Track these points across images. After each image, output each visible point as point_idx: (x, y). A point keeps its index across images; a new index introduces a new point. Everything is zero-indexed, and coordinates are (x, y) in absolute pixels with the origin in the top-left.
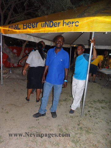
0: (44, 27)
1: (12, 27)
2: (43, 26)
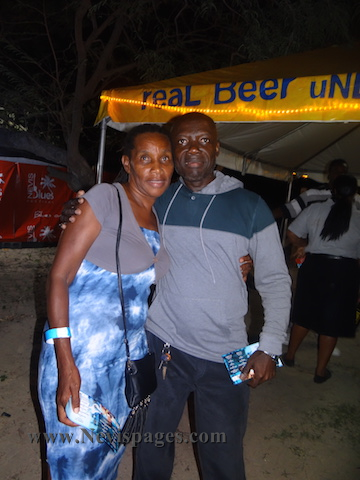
0: (322, 95)
1: (160, 95)
2: (318, 91)
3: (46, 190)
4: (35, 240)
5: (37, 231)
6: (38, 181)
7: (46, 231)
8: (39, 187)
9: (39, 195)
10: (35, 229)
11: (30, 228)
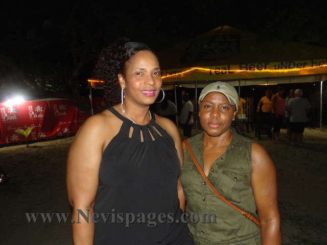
3: (63, 111)
4: (61, 135)
5: (62, 130)
6: (58, 108)
7: (66, 130)
8: (59, 110)
9: (60, 114)
10: (60, 130)
11: (58, 130)
